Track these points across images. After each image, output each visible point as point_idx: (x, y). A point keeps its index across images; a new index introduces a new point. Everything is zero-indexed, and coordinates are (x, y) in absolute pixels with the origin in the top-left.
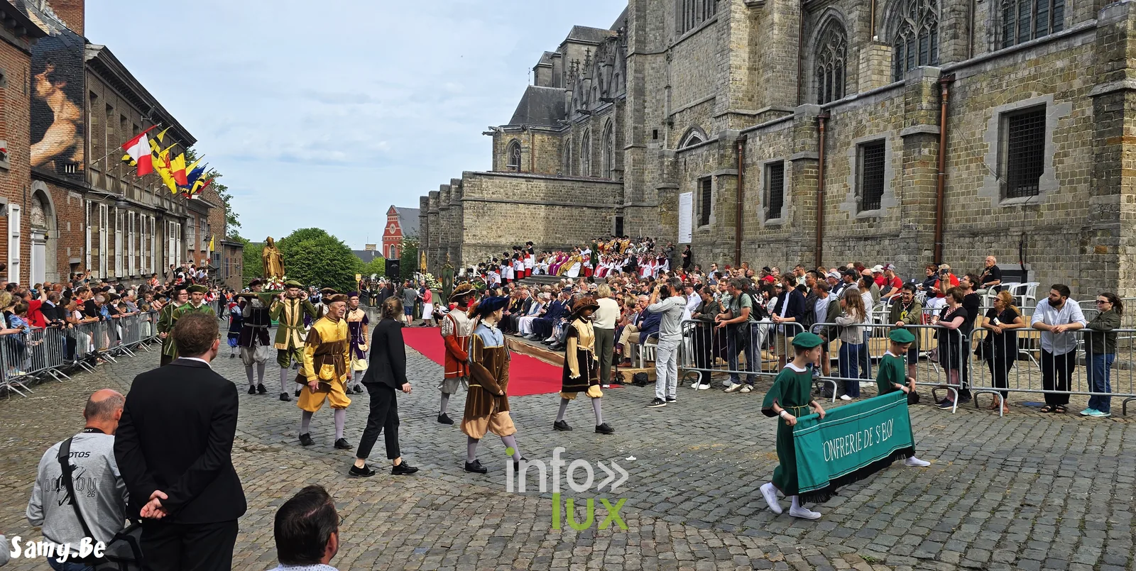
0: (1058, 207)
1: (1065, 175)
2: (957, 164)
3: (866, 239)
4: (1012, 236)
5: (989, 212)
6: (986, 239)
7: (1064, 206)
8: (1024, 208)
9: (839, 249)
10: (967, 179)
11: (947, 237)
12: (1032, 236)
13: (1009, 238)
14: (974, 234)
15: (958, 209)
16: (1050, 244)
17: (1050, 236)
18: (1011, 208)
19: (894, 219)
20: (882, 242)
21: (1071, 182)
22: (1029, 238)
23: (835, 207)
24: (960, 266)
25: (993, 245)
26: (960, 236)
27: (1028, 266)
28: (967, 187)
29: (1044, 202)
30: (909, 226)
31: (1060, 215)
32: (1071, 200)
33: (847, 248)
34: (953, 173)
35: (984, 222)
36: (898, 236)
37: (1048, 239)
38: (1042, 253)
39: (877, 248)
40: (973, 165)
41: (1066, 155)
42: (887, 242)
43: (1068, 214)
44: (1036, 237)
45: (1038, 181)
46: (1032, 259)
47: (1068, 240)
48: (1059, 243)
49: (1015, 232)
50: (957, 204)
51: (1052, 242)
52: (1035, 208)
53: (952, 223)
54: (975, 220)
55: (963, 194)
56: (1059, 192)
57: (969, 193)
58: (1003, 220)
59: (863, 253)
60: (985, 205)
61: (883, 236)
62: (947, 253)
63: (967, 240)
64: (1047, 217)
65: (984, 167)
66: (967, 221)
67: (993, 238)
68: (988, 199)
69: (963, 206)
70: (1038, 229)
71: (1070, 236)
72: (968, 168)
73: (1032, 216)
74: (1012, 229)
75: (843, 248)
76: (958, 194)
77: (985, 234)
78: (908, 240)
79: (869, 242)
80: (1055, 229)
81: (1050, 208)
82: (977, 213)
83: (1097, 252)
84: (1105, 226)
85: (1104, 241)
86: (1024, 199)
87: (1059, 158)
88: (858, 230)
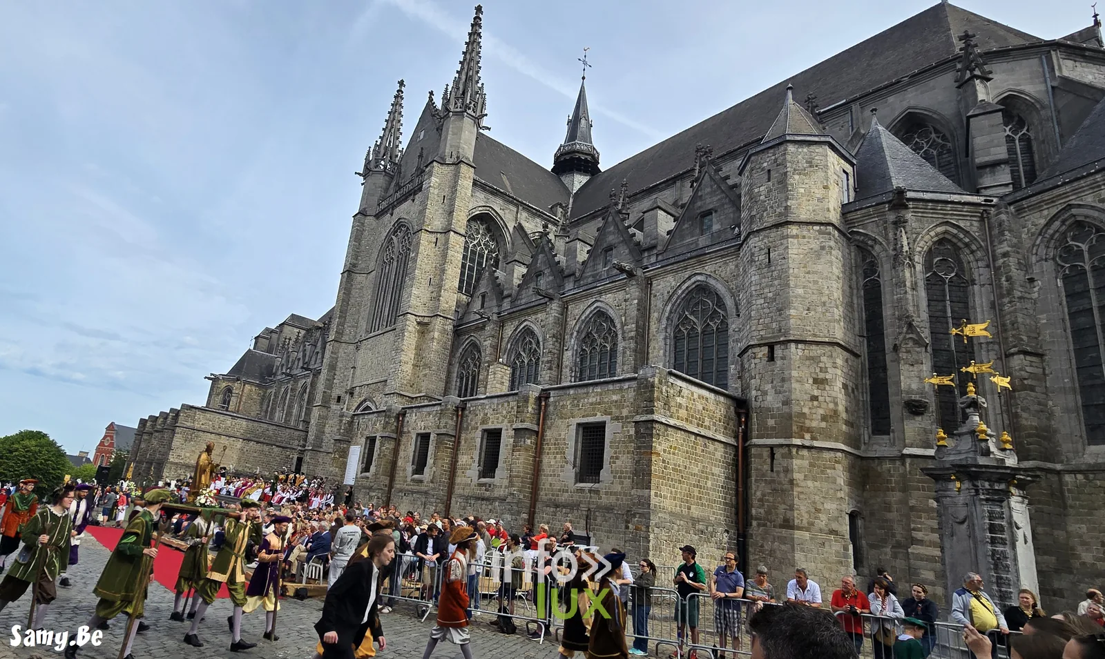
0: (611, 494)
1: (617, 472)
2: (548, 454)
3: (483, 499)
4: (581, 510)
5: (567, 491)
6: (564, 510)
7: (615, 494)
8: (590, 491)
9: (462, 505)
10: (554, 465)
11: (539, 505)
12: (595, 512)
14: (557, 506)
15: (547, 486)
16: (606, 520)
17: (606, 514)
18: (581, 490)
19: (503, 487)
20: (494, 503)
21: (620, 477)
22: (592, 513)
23: (463, 473)
25: (569, 515)
26: (547, 506)
27: (591, 534)
28: (554, 471)
29: (602, 489)
30: (513, 494)
31: (612, 499)
32: (620, 490)
33: (468, 506)
34: (545, 460)
35: (564, 498)
36: (505, 500)
37: (604, 516)
38: (600, 526)
39: (490, 507)
40: (558, 456)
41: (617, 458)
42: (497, 503)
43: (618, 500)
44: (597, 513)
45: (598, 474)
46: (594, 529)
47: (617, 519)
48: (612, 519)
49: (583, 507)
50: (546, 482)
51: (607, 518)
52: (597, 492)
53: (543, 495)
54: (558, 495)
55: (551, 475)
56: (612, 483)
57: (555, 475)
58: (576, 497)
60: (565, 485)
61: (495, 499)
62: (537, 517)
63: (552, 509)
64: (605, 500)
65: (566, 458)
66: (552, 495)
67: (569, 510)
68: (567, 481)
69: (550, 484)
70: (599, 508)
71: (619, 515)
72: (555, 458)
73: (595, 498)
74: (581, 505)
75: (465, 505)
76: (548, 475)
77: (564, 507)
78: (512, 504)
79: (485, 502)
80: (609, 509)
81: (606, 493)
82: (560, 490)
83: (636, 529)
84: (641, 511)
85: (641, 522)
86: (590, 485)
87: (615, 458)
88: (478, 492)
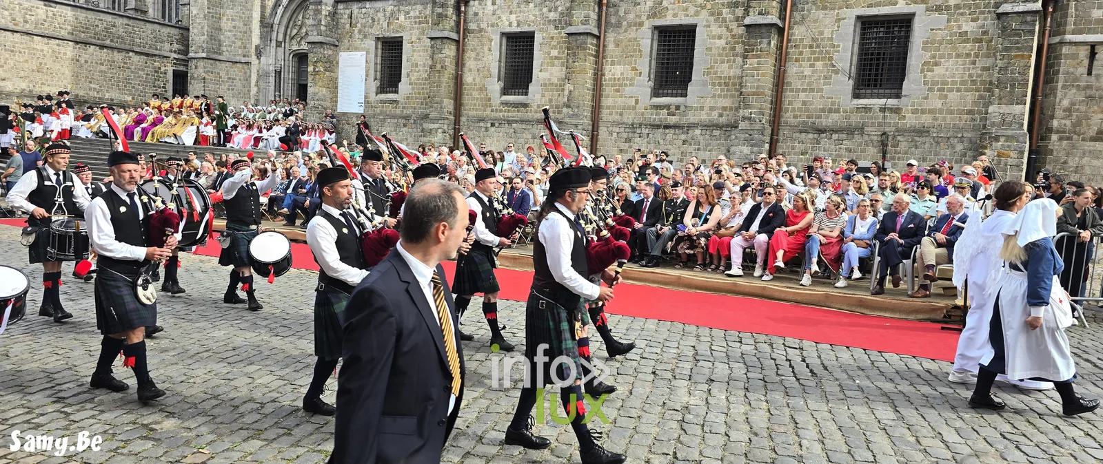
0: (923, 112)
1: (935, 83)
2: (797, 60)
3: (667, 127)
4: (869, 135)
5: (837, 111)
6: (835, 136)
7: (931, 111)
8: (883, 109)
9: (625, 135)
10: (810, 76)
11: (784, 133)
12: (894, 137)
13: (866, 138)
14: (821, 131)
15: (798, 105)
16: (916, 145)
17: (917, 138)
18: (867, 109)
19: (706, 108)
20: (690, 132)
21: (941, 90)
22: (890, 139)
23: (618, 91)
24: (800, 161)
25: (844, 142)
26: (801, 132)
28: (808, 84)
29: (907, 106)
30: (750, 119)
31: (926, 119)
32: (940, 106)
33: (637, 135)
34: (792, 69)
35: (832, 119)
36: (736, 127)
37: (913, 141)
38: (906, 153)
39: (683, 137)
40: (819, 64)
41: (936, 64)
42: (698, 132)
43: (935, 119)
44: (899, 138)
45: (901, 88)
46: (893, 158)
47: (937, 143)
48: (927, 145)
49: (873, 133)
50: (794, 102)
51: (918, 144)
52: (897, 110)
53: (788, 117)
54: (820, 117)
55: (804, 90)
56: (926, 98)
57: (812, 90)
58: (855, 119)
59: (662, 142)
60: (833, 103)
61: (692, 126)
62: (782, 147)
63: (811, 136)
64: (910, 120)
65: (834, 66)
66: (808, 117)
67: (844, 136)
68: (835, 98)
69: (804, 103)
70: (901, 131)
71: (940, 140)
72: (812, 66)
73: (892, 118)
74: (866, 129)
75: (631, 135)
76: (798, 91)
77: (836, 132)
78: (751, 132)
79: (672, 131)
80: (921, 131)
81: (914, 112)
82: (823, 110)
83: (998, 156)
84: (1010, 133)
85: (1009, 146)
86: (883, 101)
87: (928, 66)
88: (653, 117)
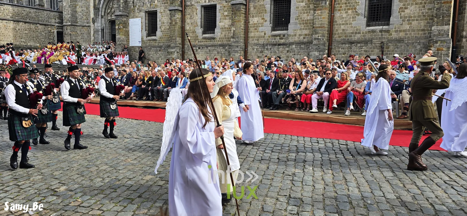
0: (400, 31)
1: (405, 17)
2: (339, 10)
3: (279, 45)
4: (375, 44)
5: (359, 33)
6: (359, 45)
7: (404, 31)
8: (381, 31)
9: (260, 50)
10: (346, 17)
11: (334, 44)
12: (387, 44)
13: (373, 45)
14: (352, 43)
15: (340, 31)
16: (397, 47)
17: (398, 44)
18: (373, 31)
19: (297, 35)
20: (290, 46)
21: (409, 20)
22: (385, 45)
23: (256, 29)
24: (343, 57)
25: (363, 48)
26: (342, 44)
28: (346, 21)
29: (392, 29)
30: (318, 39)
31: (402, 35)
32: (408, 28)
33: (266, 49)
34: (337, 14)
35: (357, 37)
36: (312, 43)
37: (396, 45)
38: (393, 51)
39: (287, 49)
40: (350, 11)
41: (406, 8)
42: (294, 46)
43: (406, 34)
44: (389, 44)
45: (389, 20)
46: (387, 54)
47: (408, 45)
48: (403, 47)
49: (377, 42)
50: (339, 29)
52: (388, 31)
53: (336, 37)
54: (351, 36)
55: (343, 24)
56: (402, 25)
57: (347, 24)
58: (368, 36)
59: (277, 52)
60: (357, 30)
61: (291, 44)
62: (334, 51)
63: (347, 45)
64: (394, 35)
65: (357, 12)
66: (346, 36)
67: (363, 45)
68: (358, 27)
69: (343, 30)
70: (390, 41)
72: (346, 12)
73: (385, 35)
74: (373, 41)
75: (263, 49)
76: (340, 24)
77: (359, 43)
78: (319, 45)
79: (282, 46)
80: (399, 41)
81: (396, 31)
82: (352, 33)
83: (437, 50)
84: (443, 39)
85: (442, 45)
86: (381, 27)
87: (402, 9)
88: (273, 41)
